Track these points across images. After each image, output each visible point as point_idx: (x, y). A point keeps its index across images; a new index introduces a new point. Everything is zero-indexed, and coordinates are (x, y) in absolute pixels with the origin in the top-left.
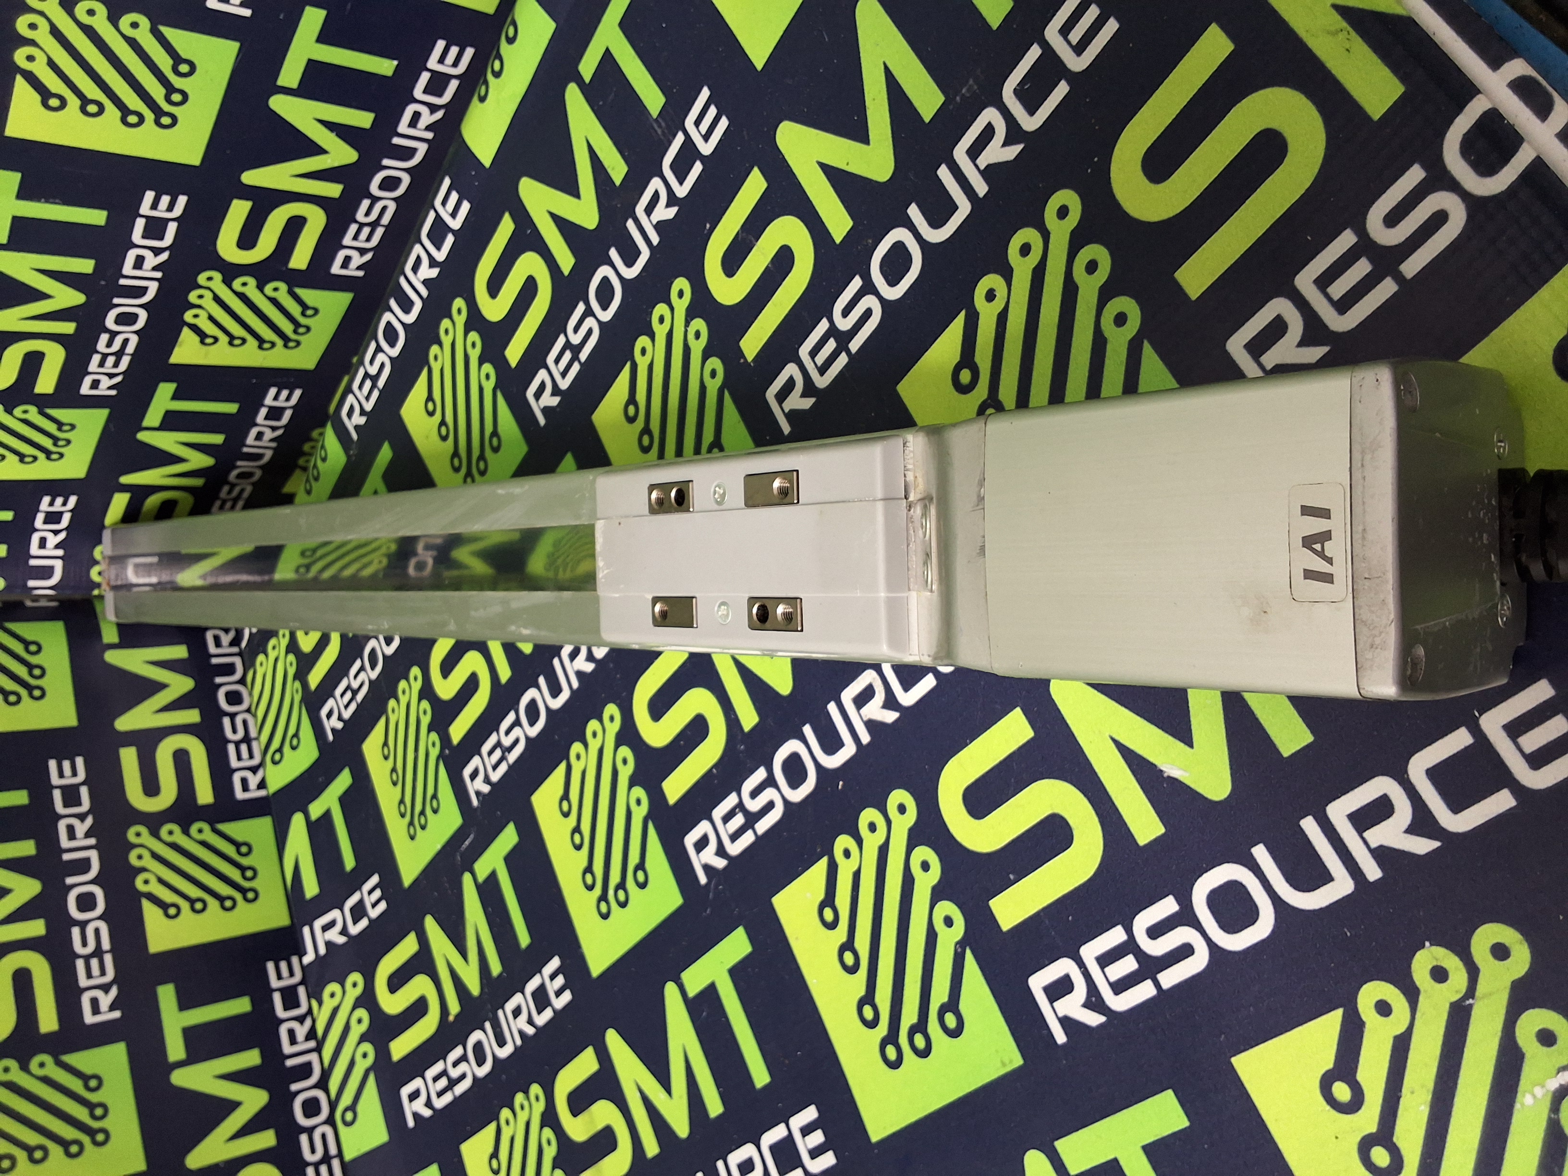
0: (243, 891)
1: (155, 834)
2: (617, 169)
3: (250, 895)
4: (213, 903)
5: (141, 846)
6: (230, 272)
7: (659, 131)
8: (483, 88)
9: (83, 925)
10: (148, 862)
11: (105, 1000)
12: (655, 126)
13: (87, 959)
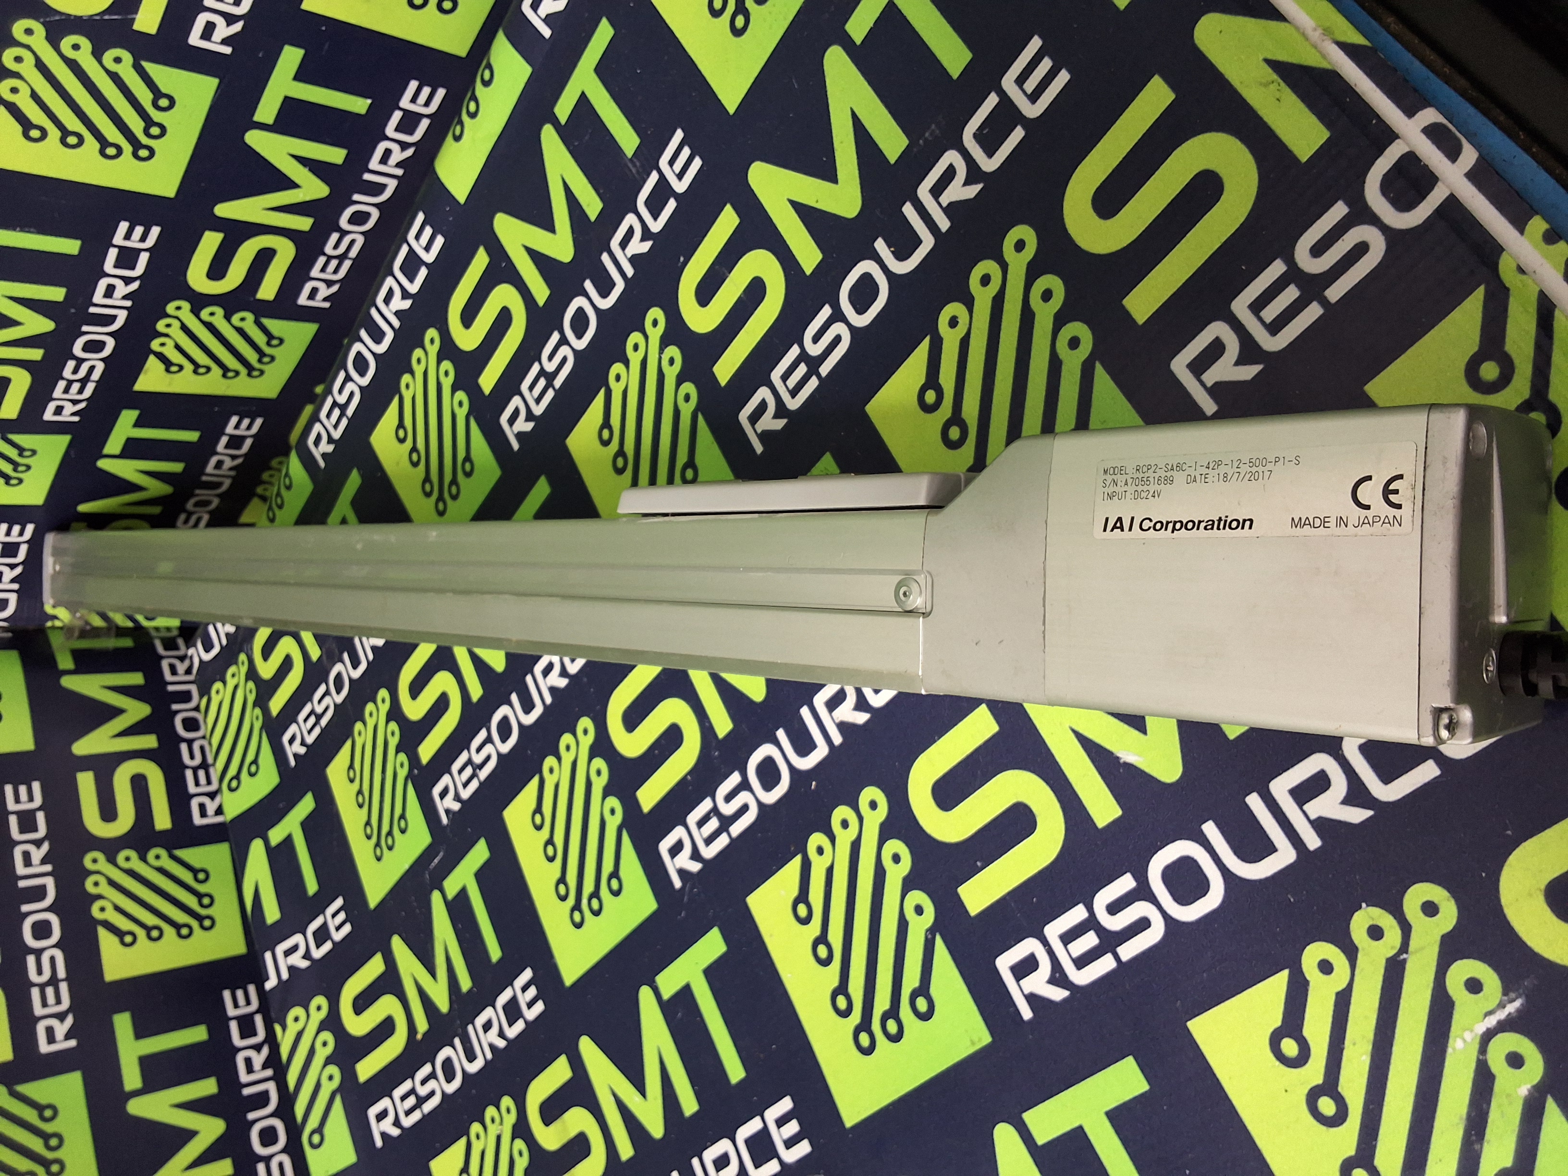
0: (200, 918)
1: (112, 860)
2: (593, 206)
3: (206, 923)
4: (169, 931)
5: (98, 872)
6: (199, 302)
7: (634, 170)
8: (458, 129)
9: (38, 953)
10: (104, 889)
11: (61, 1029)
12: (630, 165)
13: (42, 987)
